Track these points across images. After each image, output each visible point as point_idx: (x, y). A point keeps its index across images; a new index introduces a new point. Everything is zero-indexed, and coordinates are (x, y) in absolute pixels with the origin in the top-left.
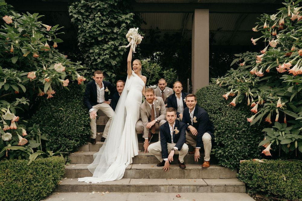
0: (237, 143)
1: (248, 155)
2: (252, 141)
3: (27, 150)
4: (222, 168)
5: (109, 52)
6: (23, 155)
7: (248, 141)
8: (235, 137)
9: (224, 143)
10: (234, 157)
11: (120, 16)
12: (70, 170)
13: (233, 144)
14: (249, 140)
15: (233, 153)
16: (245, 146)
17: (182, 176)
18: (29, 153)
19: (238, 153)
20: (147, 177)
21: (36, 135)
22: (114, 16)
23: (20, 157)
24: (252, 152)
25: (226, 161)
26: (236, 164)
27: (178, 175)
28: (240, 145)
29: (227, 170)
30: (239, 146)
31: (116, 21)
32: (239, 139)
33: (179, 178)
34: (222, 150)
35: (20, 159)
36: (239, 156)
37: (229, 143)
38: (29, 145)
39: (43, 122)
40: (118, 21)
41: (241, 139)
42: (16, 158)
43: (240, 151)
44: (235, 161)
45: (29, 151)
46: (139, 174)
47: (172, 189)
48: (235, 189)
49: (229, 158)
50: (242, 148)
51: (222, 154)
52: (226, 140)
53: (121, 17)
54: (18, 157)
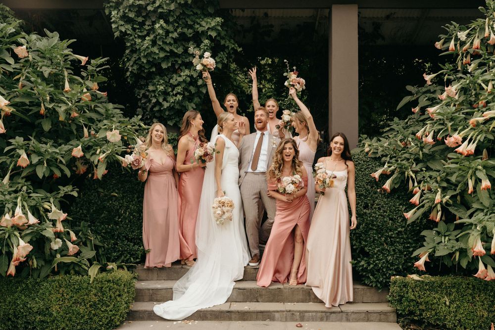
0: (389, 251)
1: (404, 269)
2: (410, 248)
3: (81, 261)
4: (365, 287)
5: (182, 89)
6: (77, 269)
7: (404, 247)
8: (385, 241)
9: (368, 251)
10: (383, 271)
11: (198, 24)
12: (141, 290)
13: (382, 253)
14: (406, 245)
15: (380, 266)
16: (399, 255)
17: (306, 300)
18: (84, 266)
19: (389, 266)
20: (255, 301)
21: (87, 238)
22: (187, 22)
23: (72, 272)
24: (410, 264)
25: (371, 277)
26: (386, 281)
27: (301, 297)
28: (393, 253)
29: (373, 290)
30: (391, 255)
31: (190, 31)
32: (392, 244)
33: (303, 302)
34: (366, 261)
35: (74, 275)
36: (391, 270)
37: (376, 251)
38: (82, 255)
39: (90, 217)
40: (195, 31)
41: (395, 244)
42: (67, 272)
43: (392, 263)
44: (385, 277)
45: (84, 263)
46: (243, 295)
47: (291, 316)
48: (382, 317)
49: (376, 273)
50: (395, 258)
51: (365, 266)
52: (371, 246)
53: (201, 26)
54: (70, 272)
